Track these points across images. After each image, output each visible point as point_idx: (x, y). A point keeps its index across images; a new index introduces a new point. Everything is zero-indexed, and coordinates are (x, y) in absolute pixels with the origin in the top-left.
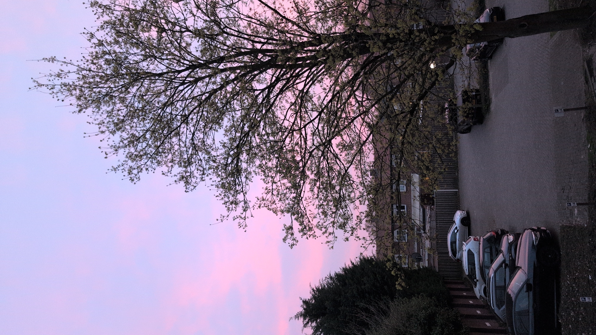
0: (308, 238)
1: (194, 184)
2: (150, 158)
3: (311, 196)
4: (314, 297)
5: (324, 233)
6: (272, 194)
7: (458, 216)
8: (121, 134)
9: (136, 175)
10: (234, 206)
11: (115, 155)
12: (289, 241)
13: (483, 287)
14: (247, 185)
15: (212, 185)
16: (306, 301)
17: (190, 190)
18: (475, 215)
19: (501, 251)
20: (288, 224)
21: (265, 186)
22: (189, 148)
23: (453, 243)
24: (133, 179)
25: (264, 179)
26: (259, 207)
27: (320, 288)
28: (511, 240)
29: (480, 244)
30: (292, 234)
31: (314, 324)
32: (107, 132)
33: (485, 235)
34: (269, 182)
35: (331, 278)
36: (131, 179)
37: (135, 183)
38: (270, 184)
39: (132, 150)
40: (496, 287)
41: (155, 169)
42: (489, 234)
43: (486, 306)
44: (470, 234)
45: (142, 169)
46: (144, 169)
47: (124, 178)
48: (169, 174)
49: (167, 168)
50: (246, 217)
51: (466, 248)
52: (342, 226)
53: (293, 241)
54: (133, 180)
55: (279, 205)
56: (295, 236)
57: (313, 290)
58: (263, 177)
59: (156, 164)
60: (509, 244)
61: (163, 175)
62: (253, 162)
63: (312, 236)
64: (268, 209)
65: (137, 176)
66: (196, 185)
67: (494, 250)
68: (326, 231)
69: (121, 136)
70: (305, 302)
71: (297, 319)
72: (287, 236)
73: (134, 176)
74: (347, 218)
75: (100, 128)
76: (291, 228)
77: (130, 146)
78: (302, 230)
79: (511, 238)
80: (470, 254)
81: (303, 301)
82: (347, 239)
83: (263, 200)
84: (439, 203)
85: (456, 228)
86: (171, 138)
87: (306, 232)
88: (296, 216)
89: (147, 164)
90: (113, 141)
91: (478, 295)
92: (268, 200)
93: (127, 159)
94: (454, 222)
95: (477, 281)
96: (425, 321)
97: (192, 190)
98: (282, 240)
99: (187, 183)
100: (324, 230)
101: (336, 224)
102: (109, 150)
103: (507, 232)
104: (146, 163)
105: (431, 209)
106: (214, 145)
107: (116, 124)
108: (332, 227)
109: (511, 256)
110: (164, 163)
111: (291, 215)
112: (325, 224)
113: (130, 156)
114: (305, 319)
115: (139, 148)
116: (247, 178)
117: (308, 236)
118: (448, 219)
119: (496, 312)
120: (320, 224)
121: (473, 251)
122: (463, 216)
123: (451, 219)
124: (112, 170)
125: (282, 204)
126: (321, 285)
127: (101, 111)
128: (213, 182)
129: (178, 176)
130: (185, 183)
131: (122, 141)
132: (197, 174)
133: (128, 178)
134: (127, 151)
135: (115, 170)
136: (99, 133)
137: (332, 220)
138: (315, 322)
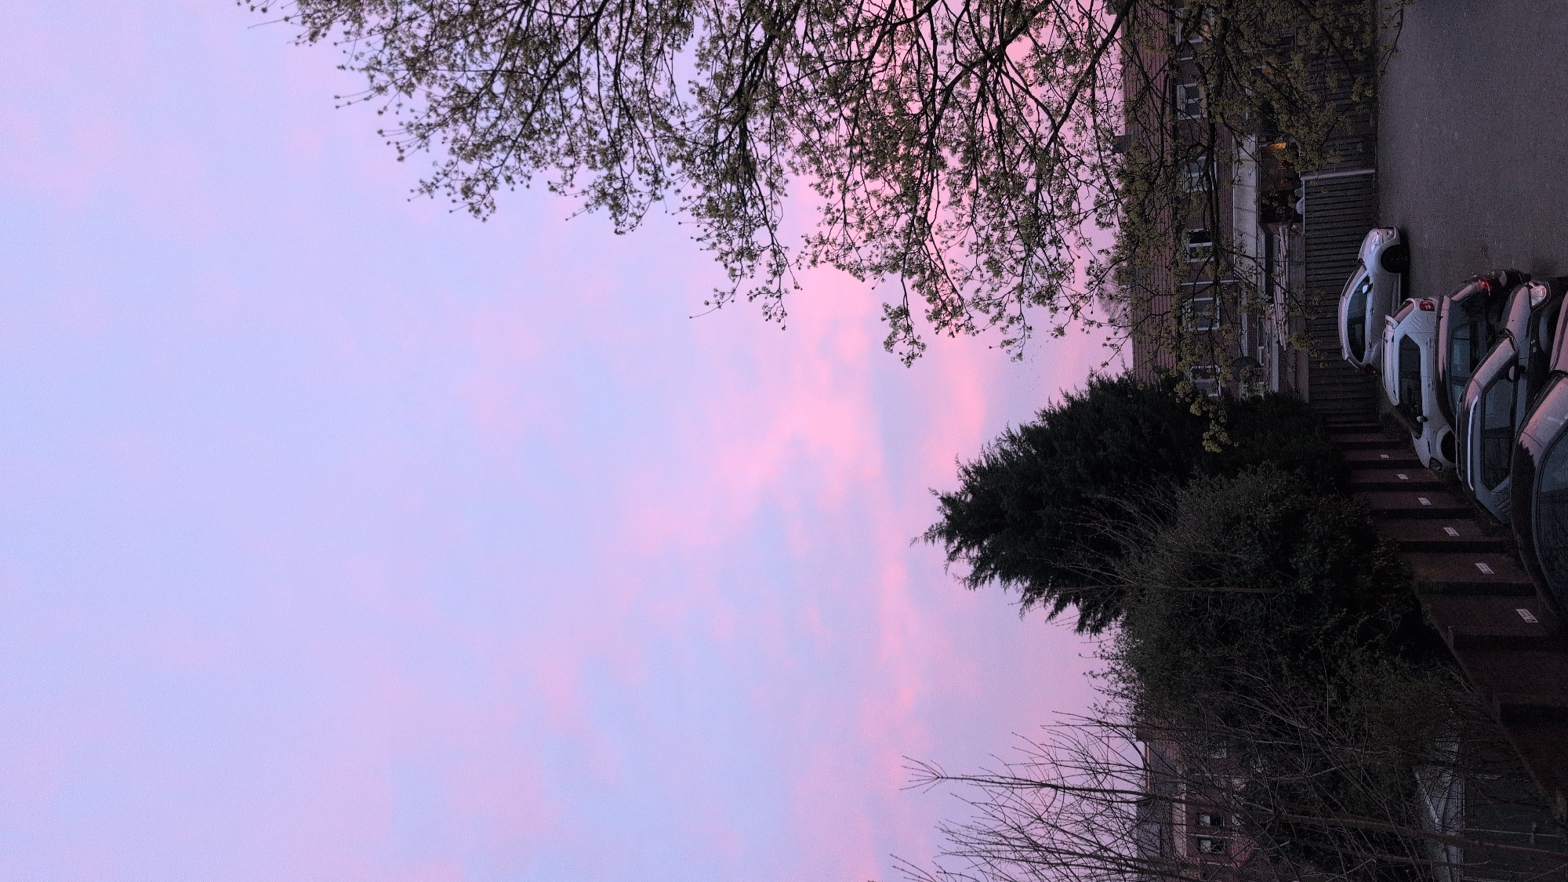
0: (955, 334)
1: (636, 210)
2: (512, 147)
3: (954, 220)
4: (970, 487)
5: (994, 320)
6: (846, 223)
7: (1373, 245)
8: (428, 90)
9: (484, 197)
10: (746, 262)
11: (424, 149)
12: (902, 347)
13: (1441, 435)
14: (776, 203)
15: (682, 209)
16: (949, 498)
17: (628, 227)
18: (1424, 239)
19: (1506, 334)
20: (896, 304)
21: (823, 202)
22: (611, 112)
23: (1356, 321)
24: (477, 207)
25: (819, 186)
26: (814, 262)
27: (985, 464)
28: (1540, 299)
29: (1439, 318)
30: (908, 329)
31: (975, 552)
32: (392, 89)
33: (1456, 293)
34: (832, 193)
35: (1012, 439)
36: (473, 208)
37: (484, 219)
38: (838, 195)
39: (464, 130)
40: (1484, 432)
41: (529, 178)
42: (1469, 288)
43: (1450, 483)
44: (1406, 293)
45: (495, 180)
46: (501, 179)
47: (453, 206)
48: (567, 188)
49: (560, 172)
50: (783, 291)
51: (1394, 332)
52: (1046, 296)
53: (911, 347)
54: (478, 211)
55: (868, 253)
56: (916, 333)
57: (967, 472)
58: (816, 179)
59: (531, 162)
60: (1532, 309)
61: (553, 193)
62: (784, 139)
63: (963, 328)
64: (839, 267)
65: (487, 201)
66: (642, 212)
67: (1482, 330)
68: (1000, 314)
69: (429, 95)
70: (947, 501)
71: (930, 541)
72: (895, 334)
73: (479, 198)
74: (1059, 273)
75: (372, 77)
76: (904, 312)
77: (456, 121)
78: (936, 315)
79: (1540, 292)
80: (1408, 348)
81: (942, 499)
82: (1060, 331)
83: (822, 242)
84: (1318, 214)
85: (1367, 280)
86: (559, 90)
87: (947, 319)
88: (916, 277)
89: (507, 163)
90: (412, 111)
91: (1424, 456)
92: (834, 241)
93: (454, 158)
94: (1361, 262)
95: (1425, 419)
96: (1274, 533)
97: (632, 227)
98: (883, 346)
99: (617, 208)
100: (994, 311)
101: (1026, 293)
102: (406, 138)
103: (1528, 278)
104: (504, 162)
105: (1292, 234)
106: (674, 98)
107: (411, 64)
108: (1016, 300)
109: (1538, 344)
110: (549, 160)
111: (903, 276)
112: (996, 296)
113: (461, 149)
114: (950, 540)
115: (482, 123)
116: (772, 185)
117: (954, 329)
118: (1340, 257)
119: (1479, 497)
120: (983, 294)
121: (1416, 341)
122: (1387, 243)
123: (1352, 256)
124: (422, 191)
125: (874, 249)
126: (987, 458)
127: (367, 27)
128: (685, 199)
129: (593, 193)
130: (612, 208)
131: (433, 109)
132: (639, 182)
133: (463, 205)
134: (451, 135)
135: (430, 191)
136: (372, 92)
137: (1017, 281)
138: (976, 547)
